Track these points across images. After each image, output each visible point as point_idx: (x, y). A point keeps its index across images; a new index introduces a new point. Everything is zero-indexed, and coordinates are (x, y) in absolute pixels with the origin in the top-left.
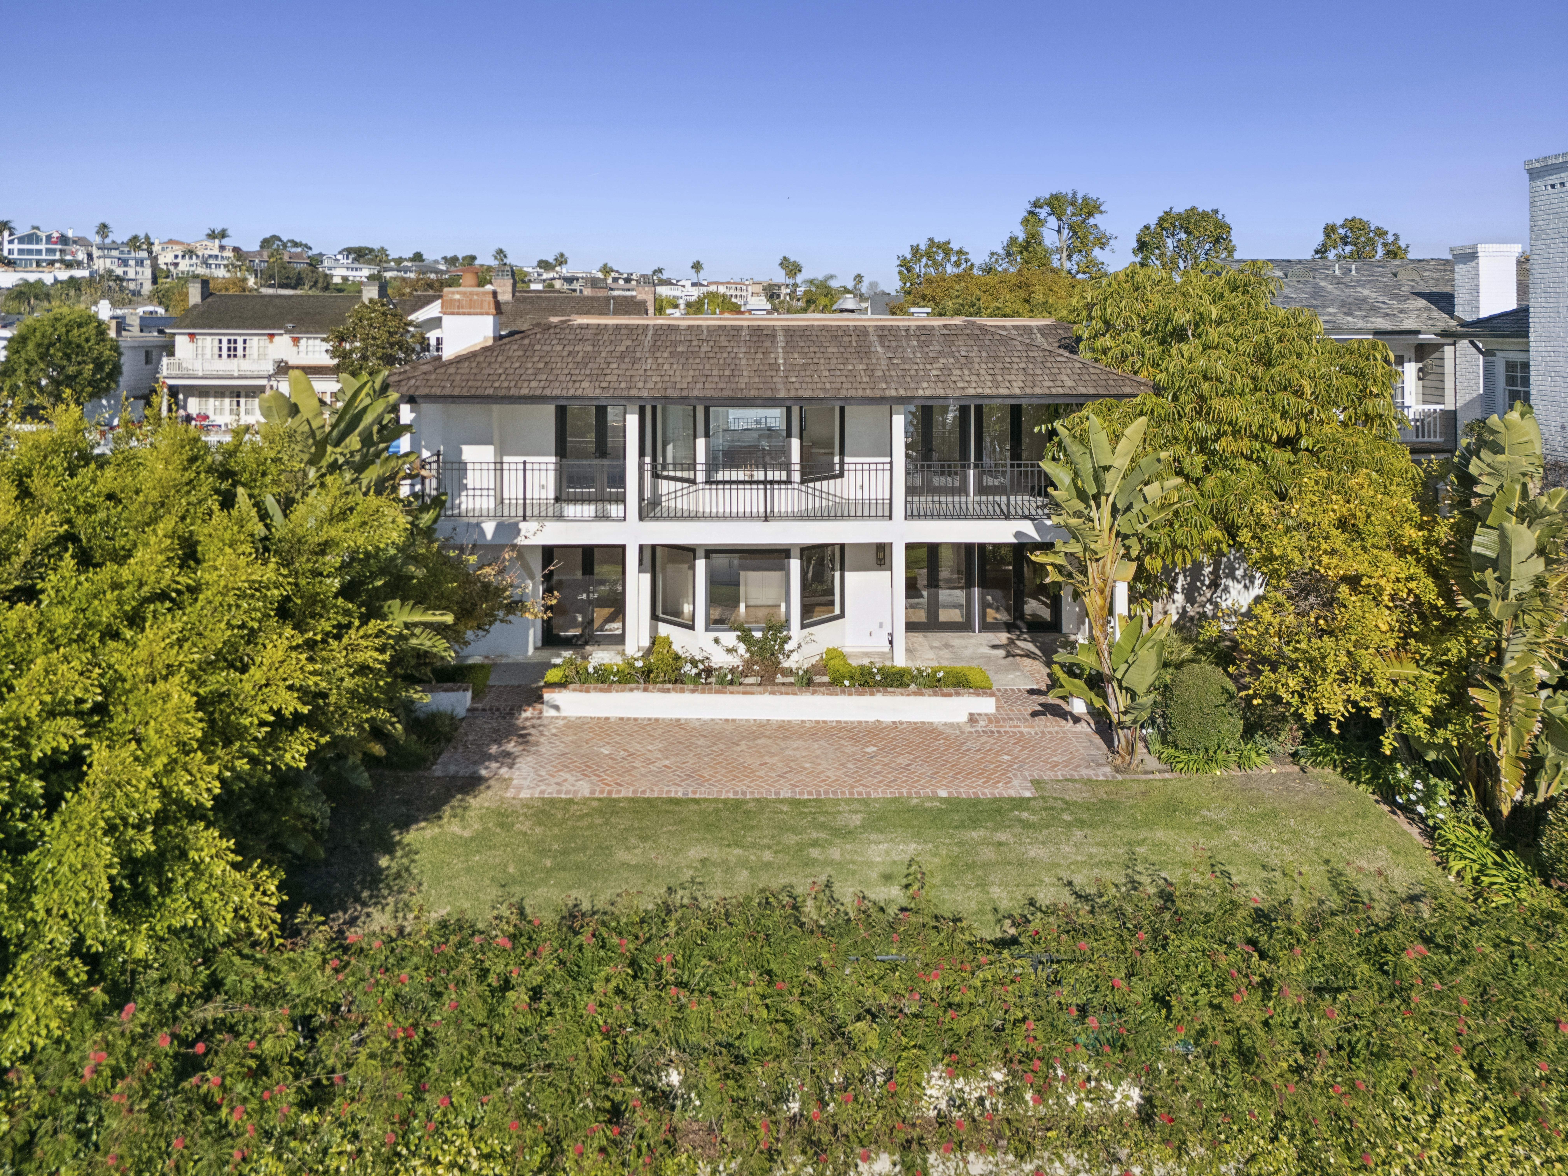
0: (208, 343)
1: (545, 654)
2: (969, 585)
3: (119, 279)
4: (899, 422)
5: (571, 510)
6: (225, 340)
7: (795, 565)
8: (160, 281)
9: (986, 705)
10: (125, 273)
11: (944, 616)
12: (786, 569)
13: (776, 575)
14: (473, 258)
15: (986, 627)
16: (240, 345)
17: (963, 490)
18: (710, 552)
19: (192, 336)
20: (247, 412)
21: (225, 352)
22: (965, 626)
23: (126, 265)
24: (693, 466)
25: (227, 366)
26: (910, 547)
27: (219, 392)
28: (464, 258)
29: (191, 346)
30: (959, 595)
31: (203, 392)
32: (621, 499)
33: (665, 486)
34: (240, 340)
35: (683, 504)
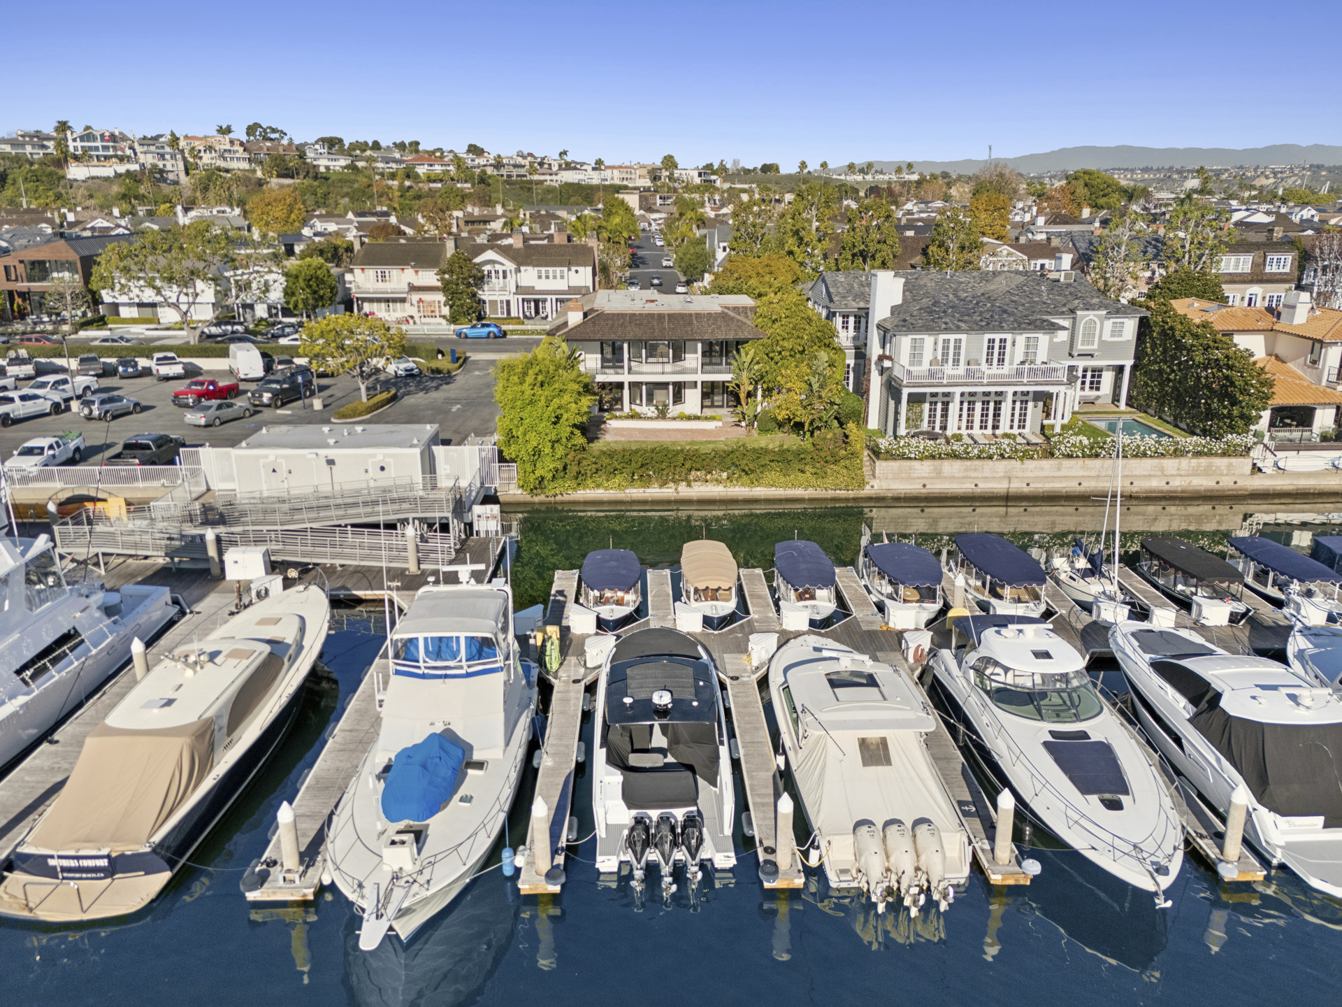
0: (371, 272)
1: (601, 414)
2: (723, 393)
3: (161, 171)
4: (700, 345)
5: (607, 371)
6: (379, 271)
7: (671, 387)
8: (192, 172)
9: (720, 424)
10: (164, 165)
11: (716, 404)
12: (668, 389)
13: (665, 391)
14: (417, 143)
15: (728, 406)
16: (387, 274)
17: (721, 364)
18: (647, 384)
19: (363, 269)
20: (394, 311)
21: (380, 278)
22: (722, 406)
23: (164, 159)
24: (641, 357)
25: (381, 286)
26: (702, 382)
27: (379, 300)
28: (411, 144)
29: (363, 275)
30: (720, 398)
31: (371, 300)
32: (622, 367)
33: (633, 364)
34: (387, 271)
35: (637, 369)
